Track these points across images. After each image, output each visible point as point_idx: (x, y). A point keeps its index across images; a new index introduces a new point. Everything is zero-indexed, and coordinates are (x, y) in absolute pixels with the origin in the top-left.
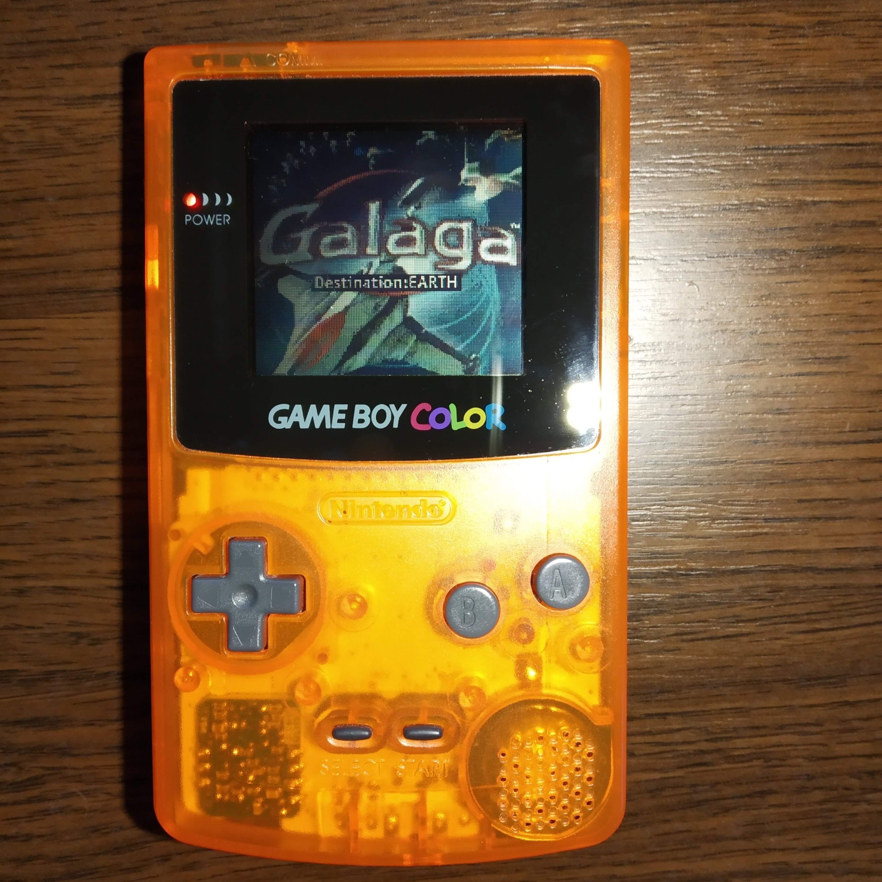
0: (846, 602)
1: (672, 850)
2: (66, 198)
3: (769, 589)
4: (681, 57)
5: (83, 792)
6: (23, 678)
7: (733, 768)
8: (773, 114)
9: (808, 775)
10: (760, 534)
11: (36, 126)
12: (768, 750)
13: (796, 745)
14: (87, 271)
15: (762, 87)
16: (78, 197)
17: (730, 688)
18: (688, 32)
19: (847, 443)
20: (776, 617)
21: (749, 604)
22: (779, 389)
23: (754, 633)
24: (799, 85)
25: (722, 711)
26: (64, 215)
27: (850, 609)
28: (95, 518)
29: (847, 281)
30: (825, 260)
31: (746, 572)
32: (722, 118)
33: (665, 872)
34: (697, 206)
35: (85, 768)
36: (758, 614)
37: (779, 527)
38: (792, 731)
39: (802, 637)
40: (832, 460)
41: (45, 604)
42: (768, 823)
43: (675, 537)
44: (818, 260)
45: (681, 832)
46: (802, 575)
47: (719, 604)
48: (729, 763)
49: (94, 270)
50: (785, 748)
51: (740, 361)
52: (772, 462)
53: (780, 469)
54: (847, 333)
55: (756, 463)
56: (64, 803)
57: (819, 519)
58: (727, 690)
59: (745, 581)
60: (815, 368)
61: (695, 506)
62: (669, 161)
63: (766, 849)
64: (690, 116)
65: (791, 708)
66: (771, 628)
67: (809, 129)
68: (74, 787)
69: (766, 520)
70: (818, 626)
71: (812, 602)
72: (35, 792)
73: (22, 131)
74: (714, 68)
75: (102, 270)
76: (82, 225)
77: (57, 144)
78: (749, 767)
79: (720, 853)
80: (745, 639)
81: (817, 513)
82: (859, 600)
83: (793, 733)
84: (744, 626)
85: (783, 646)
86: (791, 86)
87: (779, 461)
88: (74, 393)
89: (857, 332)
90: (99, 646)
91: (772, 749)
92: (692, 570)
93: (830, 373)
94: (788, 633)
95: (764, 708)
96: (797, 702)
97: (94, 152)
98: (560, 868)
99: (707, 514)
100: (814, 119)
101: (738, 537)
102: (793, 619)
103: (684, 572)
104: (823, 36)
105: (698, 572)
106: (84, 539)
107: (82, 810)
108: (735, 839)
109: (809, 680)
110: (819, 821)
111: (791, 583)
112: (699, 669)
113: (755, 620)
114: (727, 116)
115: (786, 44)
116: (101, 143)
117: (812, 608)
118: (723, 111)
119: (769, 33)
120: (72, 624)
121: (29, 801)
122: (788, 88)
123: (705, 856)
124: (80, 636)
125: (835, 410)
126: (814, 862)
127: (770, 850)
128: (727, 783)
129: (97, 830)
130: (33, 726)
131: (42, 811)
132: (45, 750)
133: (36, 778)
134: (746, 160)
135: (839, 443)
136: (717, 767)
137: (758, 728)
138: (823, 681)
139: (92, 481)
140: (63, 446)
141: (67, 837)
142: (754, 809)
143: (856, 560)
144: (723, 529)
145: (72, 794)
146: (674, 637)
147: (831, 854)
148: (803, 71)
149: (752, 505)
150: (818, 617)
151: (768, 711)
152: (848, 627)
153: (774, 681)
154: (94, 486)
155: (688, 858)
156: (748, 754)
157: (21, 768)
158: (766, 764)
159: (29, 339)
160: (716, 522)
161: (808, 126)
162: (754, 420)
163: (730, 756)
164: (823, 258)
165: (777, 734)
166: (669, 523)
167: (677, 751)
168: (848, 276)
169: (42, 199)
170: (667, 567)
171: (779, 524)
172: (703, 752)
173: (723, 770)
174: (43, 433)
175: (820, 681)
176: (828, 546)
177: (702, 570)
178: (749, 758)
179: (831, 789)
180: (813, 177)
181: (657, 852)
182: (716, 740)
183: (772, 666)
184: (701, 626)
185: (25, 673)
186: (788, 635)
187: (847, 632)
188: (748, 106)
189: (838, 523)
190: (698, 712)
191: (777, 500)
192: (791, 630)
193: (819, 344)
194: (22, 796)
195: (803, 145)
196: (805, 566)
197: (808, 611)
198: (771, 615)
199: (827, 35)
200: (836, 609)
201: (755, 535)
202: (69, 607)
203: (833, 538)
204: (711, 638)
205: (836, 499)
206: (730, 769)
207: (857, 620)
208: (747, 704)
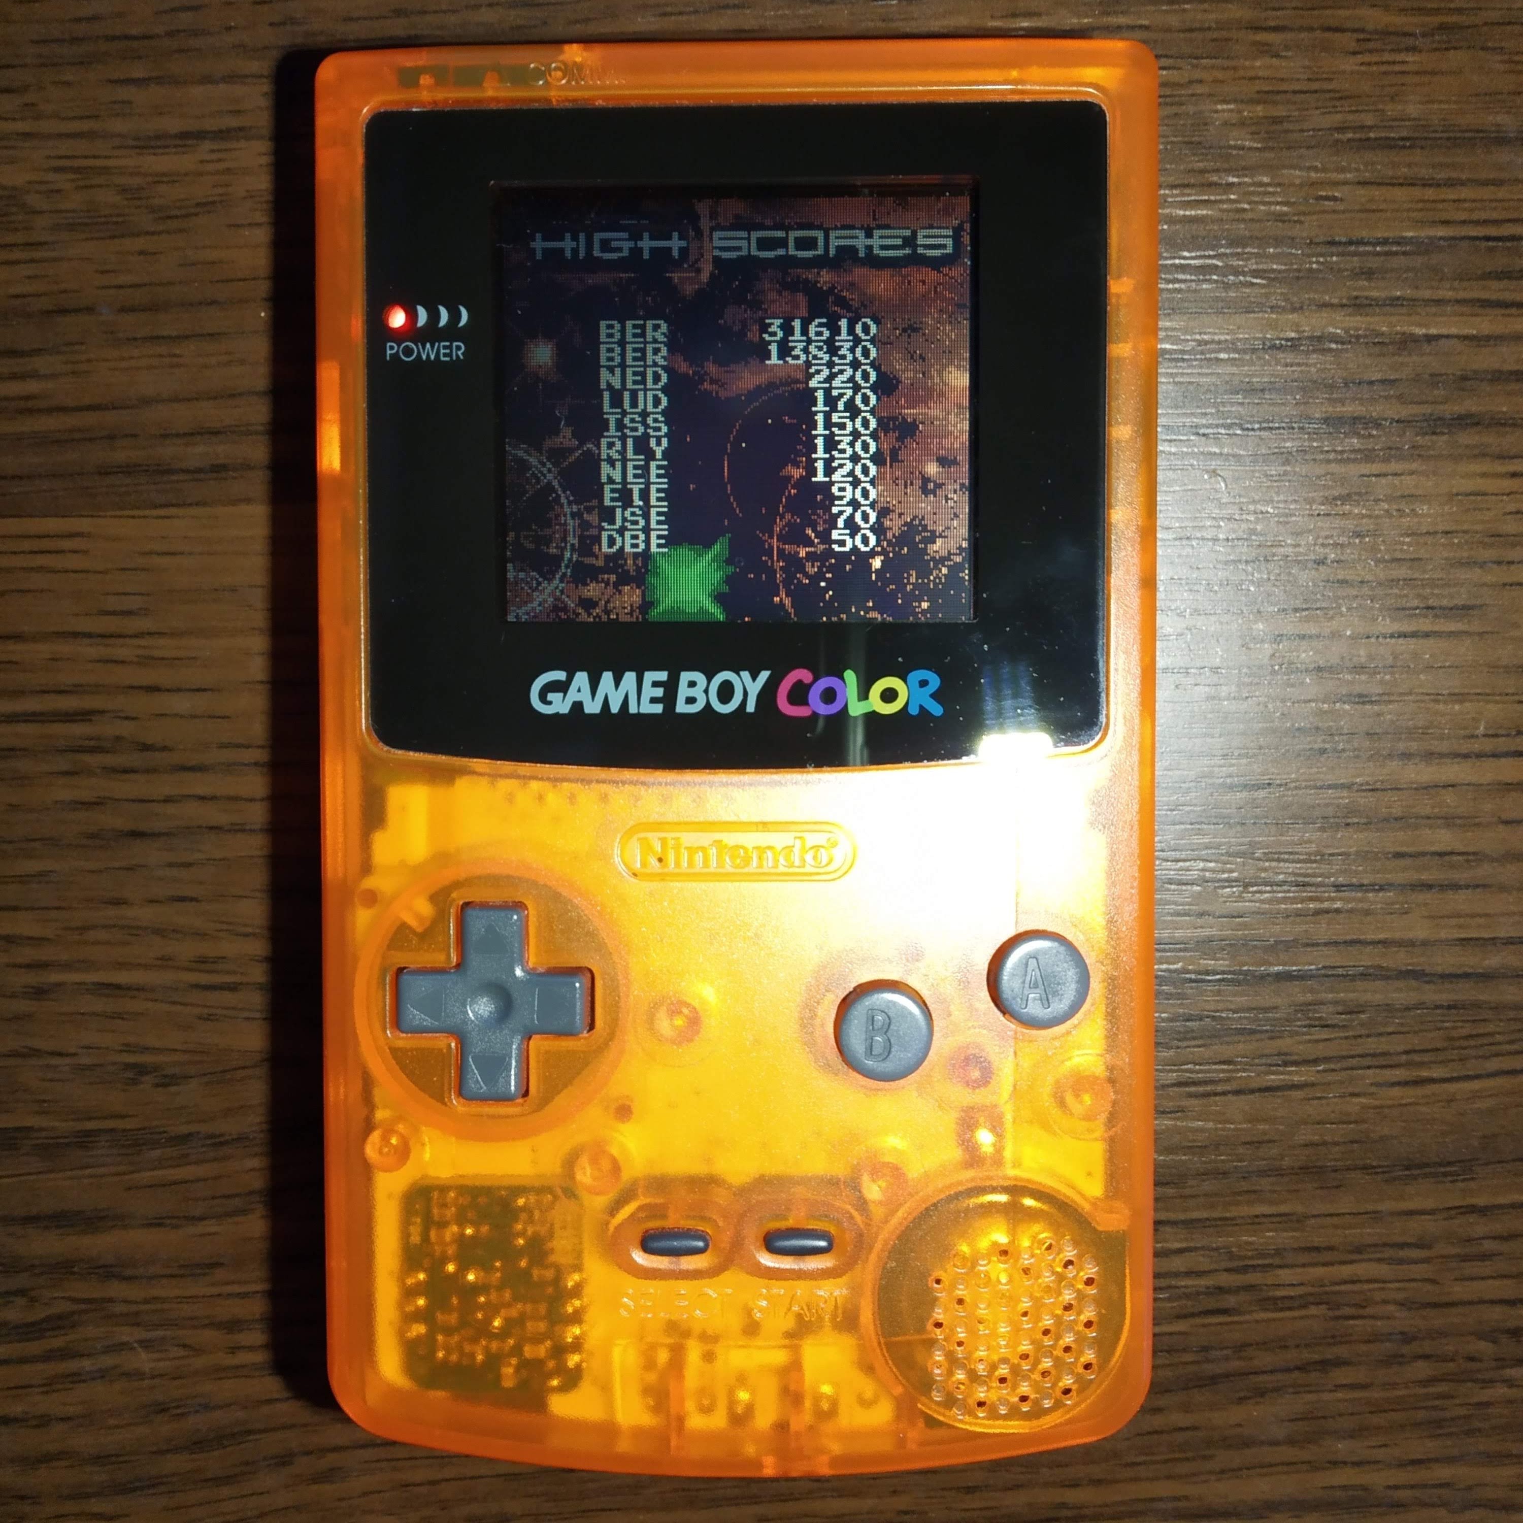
0: (1474, 1032)
1: (1166, 1461)
2: (132, 310)
3: (1340, 1008)
4: (1200, 81)
5: (140, 1342)
6: (40, 1141)
7: (1274, 1320)
8: (1359, 183)
9: (1402, 1333)
10: (1327, 911)
11: (81, 183)
12: (1337, 1288)
13: (1384, 1282)
14: (165, 436)
15: (1340, 136)
16: (153, 308)
17: (1271, 1180)
18: (1214, 40)
19: (1479, 756)
20: (1353, 1057)
21: (1304, 1034)
22: (1363, 660)
23: (1313, 1085)
24: (1404, 134)
25: (1257, 1220)
26: (128, 339)
27: (1482, 1046)
28: (171, 865)
29: (1484, 475)
30: (1445, 438)
31: (1301, 977)
32: (1271, 189)
33: (1152, 1500)
34: (1226, 341)
35: (146, 1301)
36: (1321, 1050)
37: (1361, 900)
38: (1378, 1255)
39: (1396, 1091)
40: (1453, 786)
41: (83, 1014)
42: (1333, 1417)
43: (1178, 914)
44: (1434, 438)
45: (1181, 1429)
46: (1401, 984)
47: (1253, 1032)
48: (1266, 1310)
49: (178, 435)
50: (1366, 1287)
51: (1296, 610)
52: (1349, 787)
53: (1365, 800)
54: (1482, 565)
55: (1321, 788)
56: (108, 1361)
57: (1429, 887)
58: (1265, 1183)
59: (1298, 993)
60: (1425, 625)
61: (1215, 861)
62: (1177, 261)
63: (1330, 1462)
64: (1216, 184)
65: (1376, 1216)
66: (1343, 1075)
67: (1421, 210)
68: (126, 1334)
69: (1338, 887)
70: (1425, 1074)
71: (1416, 1032)
72: (57, 1342)
73: (58, 191)
74: (1258, 102)
75: (192, 434)
76: (161, 356)
77: (118, 215)
78: (1301, 1318)
79: (1248, 1469)
80: (1298, 1094)
81: (1425, 876)
82: (1498, 1030)
83: (1379, 1260)
84: (1297, 1072)
85: (1364, 1107)
86: (1392, 135)
87: (1362, 785)
88: (139, 647)
89: (1499, 563)
90: (173, 1089)
91: (1343, 1288)
92: (1207, 973)
93: (1451, 634)
94: (1372, 1084)
95: (1331, 1215)
96: (1385, 1206)
97: (181, 231)
98: (970, 1490)
99: (1235, 875)
100: (1430, 193)
101: (1288, 916)
102: (1382, 1061)
103: (1193, 976)
104: (1447, 49)
105: (1218, 977)
106: (151, 901)
107: (139, 1375)
108: (1275, 1443)
109: (1408, 1168)
110: (1421, 1415)
111: (1378, 998)
112: (1217, 1146)
113: (1316, 1061)
114: (1279, 185)
115: (1383, 63)
116: (196, 215)
117: (1415, 1041)
118: (1272, 178)
119: (1354, 44)
120: (128, 1048)
121: (48, 1357)
122: (1387, 138)
123: (1223, 1472)
124: (141, 1070)
125: (1459, 697)
126: (1412, 1487)
127: (1334, 1464)
128: (1263, 1345)
129: (164, 1410)
130: (57, 1227)
131: (68, 1376)
132: (76, 1269)
133: (60, 1317)
134: (1311, 263)
135: (1466, 756)
136: (1247, 1317)
137: (1317, 1249)
138: (1433, 1170)
139: (168, 800)
140: (118, 739)
141: (112, 1422)
142: (1310, 1392)
143: (1494, 960)
144: (1262, 901)
145: (122, 1347)
146: (1176, 1089)
147: (1443, 1473)
148: (1413, 110)
149: (1315, 861)
150: (1426, 1058)
151: (1335, 1220)
152: (1478, 1077)
153: (1348, 1169)
154: (170, 809)
155: (1194, 1475)
156: (1301, 1296)
157: (33, 1300)
158: (1330, 1313)
159: (62, 552)
160: (1251, 889)
161: (1420, 205)
162: (1321, 713)
163: (1269, 1299)
164: (1443, 434)
165: (1352, 1262)
166: (1169, 890)
167: (1177, 1287)
168: (1486, 466)
169: (90, 310)
170: (1164, 966)
171: (1360, 895)
172: (1221, 1290)
173: (1257, 1321)
174: (84, 716)
175: (1427, 1170)
176: (1443, 935)
177: (1223, 973)
178: (1303, 1302)
179: (1445, 1359)
180: (1427, 294)
181: (1139, 1464)
182: (1245, 1269)
183: (1344, 1143)
184: (1223, 1071)
185: (44, 1134)
186: (1373, 1089)
187: (1476, 1085)
188: (1315, 169)
189: (1462, 895)
190: (1215, 1219)
191: (1357, 853)
192: (1379, 1079)
193: (1432, 583)
194: (34, 1348)
195: (1412, 237)
196: (1404, 968)
197: (1409, 1047)
198: (1344, 1053)
199: (1455, 48)
200: (1457, 1044)
201: (1318, 912)
202: (122, 1019)
203: (1454, 921)
204: (1237, 1092)
205: (1459, 854)
206: (1269, 1320)
207: (1493, 1065)
208: (1300, 1209)
